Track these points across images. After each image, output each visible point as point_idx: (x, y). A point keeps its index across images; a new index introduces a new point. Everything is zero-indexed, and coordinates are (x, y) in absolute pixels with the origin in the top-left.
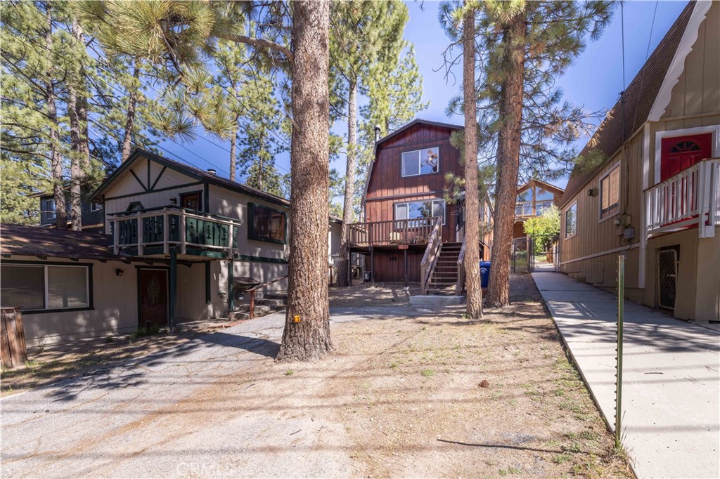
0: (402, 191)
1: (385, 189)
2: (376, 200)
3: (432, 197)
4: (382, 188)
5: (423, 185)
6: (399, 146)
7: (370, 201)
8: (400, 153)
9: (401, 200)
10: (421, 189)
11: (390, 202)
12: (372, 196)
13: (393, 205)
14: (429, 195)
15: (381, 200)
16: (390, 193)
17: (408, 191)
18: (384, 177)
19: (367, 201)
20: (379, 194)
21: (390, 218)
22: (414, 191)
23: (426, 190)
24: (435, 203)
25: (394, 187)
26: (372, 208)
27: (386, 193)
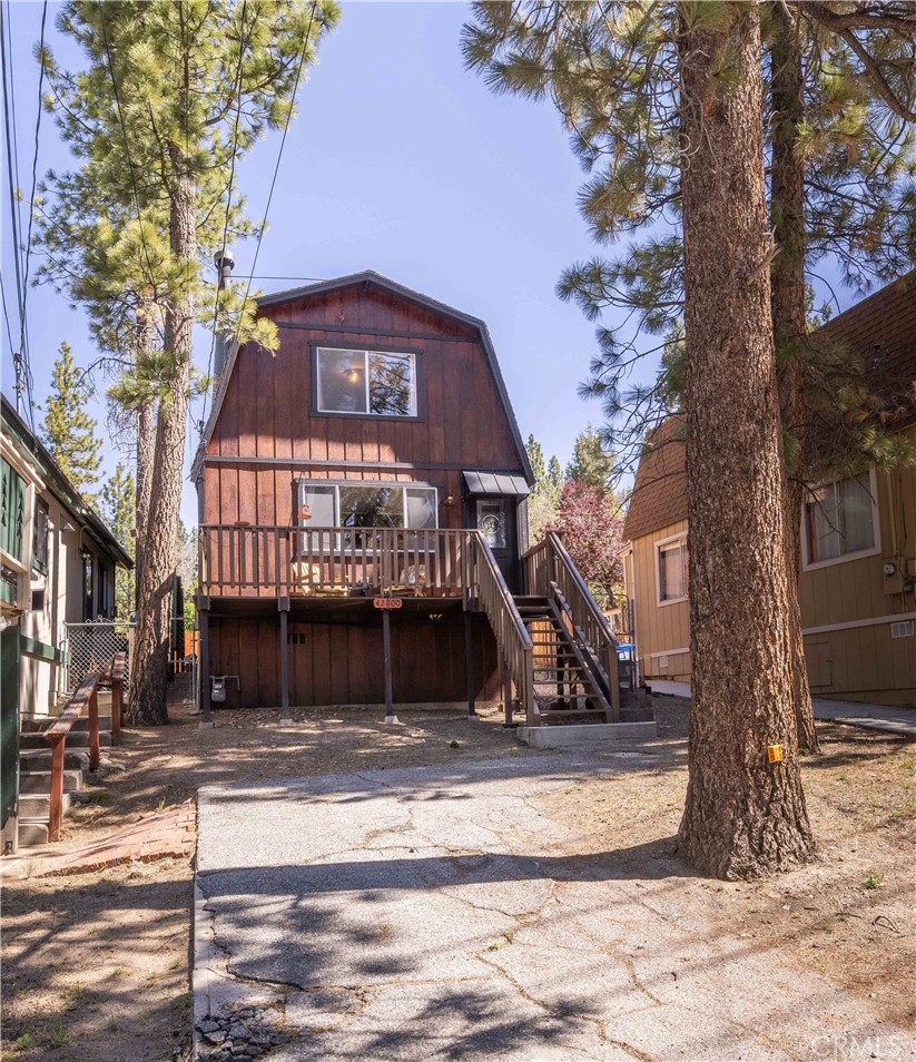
0: (318, 451)
1: (266, 434)
2: (238, 466)
3: (403, 478)
4: (256, 430)
5: (380, 442)
6: (307, 328)
7: (220, 465)
8: (312, 346)
9: (315, 475)
10: (371, 452)
11: (285, 478)
12: (227, 450)
13: (295, 485)
14: (396, 471)
15: (256, 467)
16: (283, 450)
17: (336, 453)
18: (262, 401)
19: (209, 464)
20: (246, 447)
21: (284, 520)
22: (354, 454)
23: (388, 457)
24: (411, 493)
25: (296, 434)
26: (225, 485)
27: (267, 449)
